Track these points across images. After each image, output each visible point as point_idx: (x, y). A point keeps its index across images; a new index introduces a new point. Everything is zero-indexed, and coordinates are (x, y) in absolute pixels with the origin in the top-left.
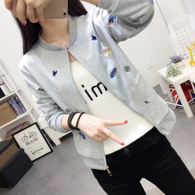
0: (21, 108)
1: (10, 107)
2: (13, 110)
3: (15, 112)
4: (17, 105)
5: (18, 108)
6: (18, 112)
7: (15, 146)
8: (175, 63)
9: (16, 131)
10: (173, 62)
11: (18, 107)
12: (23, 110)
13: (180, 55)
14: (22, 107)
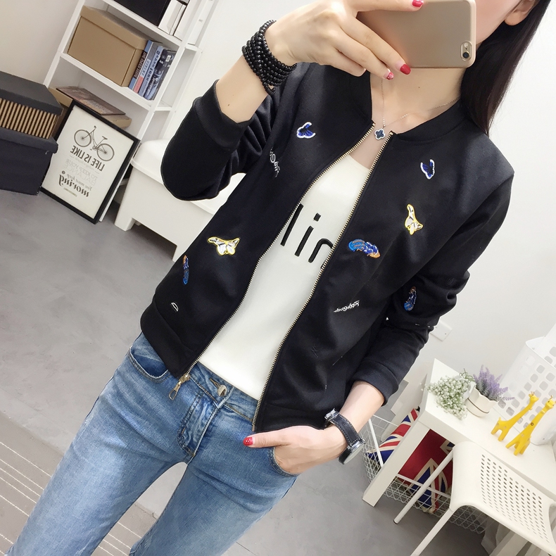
0: (152, 84)
1: (138, 54)
2: (137, 67)
3: (134, 75)
4: (153, 68)
5: (147, 77)
6: (137, 82)
7: (53, 124)
8: (477, 388)
9: (90, 106)
10: (477, 382)
11: (148, 73)
12: (149, 90)
13: (506, 389)
14: (154, 83)
